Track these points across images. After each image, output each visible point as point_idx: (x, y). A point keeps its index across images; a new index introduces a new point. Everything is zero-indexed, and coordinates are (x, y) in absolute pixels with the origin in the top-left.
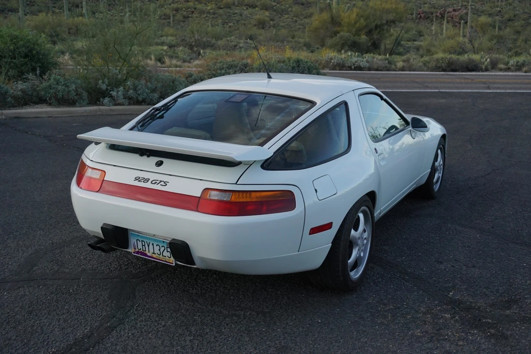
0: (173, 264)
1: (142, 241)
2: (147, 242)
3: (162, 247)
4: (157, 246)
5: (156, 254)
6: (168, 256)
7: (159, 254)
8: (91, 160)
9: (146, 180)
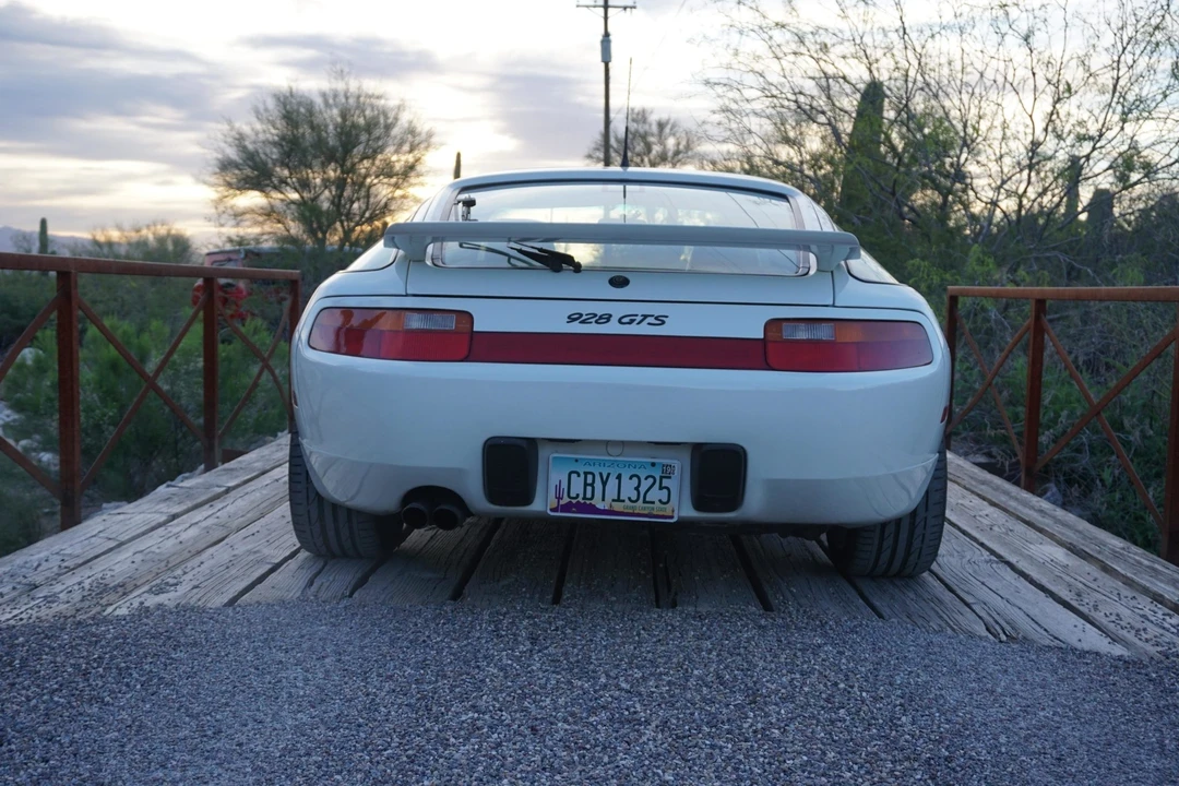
0: (672, 517)
1: (586, 474)
2: (601, 474)
3: (646, 479)
4: (631, 478)
5: (623, 501)
6: (660, 501)
7: (634, 498)
8: (407, 295)
9: (601, 317)
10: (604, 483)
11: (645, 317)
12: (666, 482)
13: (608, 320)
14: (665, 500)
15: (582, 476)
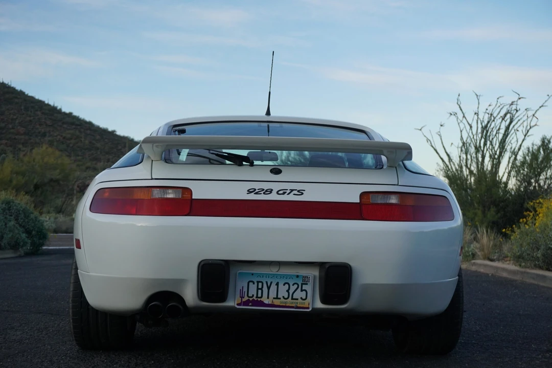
0: (308, 308)
1: (258, 282)
2: (267, 282)
3: (293, 285)
4: (284, 285)
5: (280, 299)
6: (301, 298)
7: (286, 297)
8: (152, 179)
9: (267, 191)
10: (269, 288)
11: (292, 190)
12: (304, 287)
13: (271, 192)
14: (304, 298)
15: (256, 284)
